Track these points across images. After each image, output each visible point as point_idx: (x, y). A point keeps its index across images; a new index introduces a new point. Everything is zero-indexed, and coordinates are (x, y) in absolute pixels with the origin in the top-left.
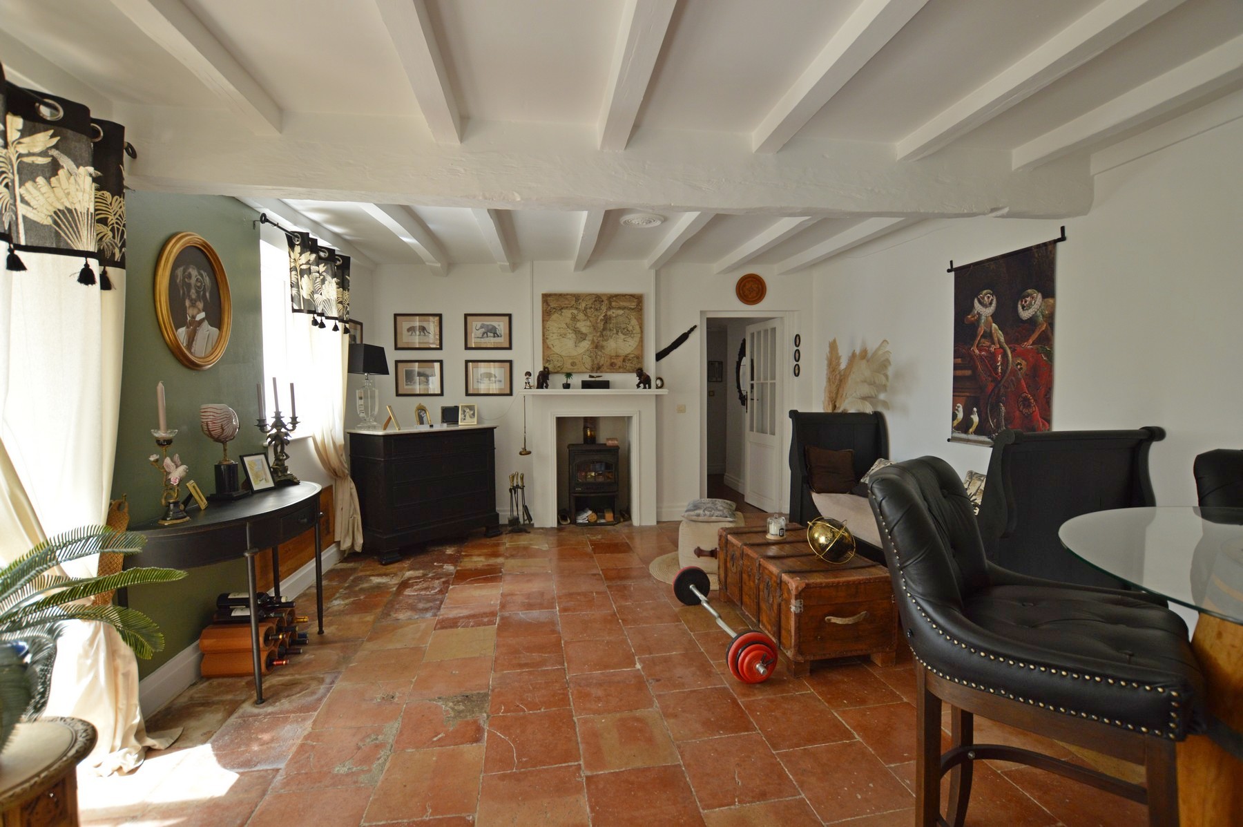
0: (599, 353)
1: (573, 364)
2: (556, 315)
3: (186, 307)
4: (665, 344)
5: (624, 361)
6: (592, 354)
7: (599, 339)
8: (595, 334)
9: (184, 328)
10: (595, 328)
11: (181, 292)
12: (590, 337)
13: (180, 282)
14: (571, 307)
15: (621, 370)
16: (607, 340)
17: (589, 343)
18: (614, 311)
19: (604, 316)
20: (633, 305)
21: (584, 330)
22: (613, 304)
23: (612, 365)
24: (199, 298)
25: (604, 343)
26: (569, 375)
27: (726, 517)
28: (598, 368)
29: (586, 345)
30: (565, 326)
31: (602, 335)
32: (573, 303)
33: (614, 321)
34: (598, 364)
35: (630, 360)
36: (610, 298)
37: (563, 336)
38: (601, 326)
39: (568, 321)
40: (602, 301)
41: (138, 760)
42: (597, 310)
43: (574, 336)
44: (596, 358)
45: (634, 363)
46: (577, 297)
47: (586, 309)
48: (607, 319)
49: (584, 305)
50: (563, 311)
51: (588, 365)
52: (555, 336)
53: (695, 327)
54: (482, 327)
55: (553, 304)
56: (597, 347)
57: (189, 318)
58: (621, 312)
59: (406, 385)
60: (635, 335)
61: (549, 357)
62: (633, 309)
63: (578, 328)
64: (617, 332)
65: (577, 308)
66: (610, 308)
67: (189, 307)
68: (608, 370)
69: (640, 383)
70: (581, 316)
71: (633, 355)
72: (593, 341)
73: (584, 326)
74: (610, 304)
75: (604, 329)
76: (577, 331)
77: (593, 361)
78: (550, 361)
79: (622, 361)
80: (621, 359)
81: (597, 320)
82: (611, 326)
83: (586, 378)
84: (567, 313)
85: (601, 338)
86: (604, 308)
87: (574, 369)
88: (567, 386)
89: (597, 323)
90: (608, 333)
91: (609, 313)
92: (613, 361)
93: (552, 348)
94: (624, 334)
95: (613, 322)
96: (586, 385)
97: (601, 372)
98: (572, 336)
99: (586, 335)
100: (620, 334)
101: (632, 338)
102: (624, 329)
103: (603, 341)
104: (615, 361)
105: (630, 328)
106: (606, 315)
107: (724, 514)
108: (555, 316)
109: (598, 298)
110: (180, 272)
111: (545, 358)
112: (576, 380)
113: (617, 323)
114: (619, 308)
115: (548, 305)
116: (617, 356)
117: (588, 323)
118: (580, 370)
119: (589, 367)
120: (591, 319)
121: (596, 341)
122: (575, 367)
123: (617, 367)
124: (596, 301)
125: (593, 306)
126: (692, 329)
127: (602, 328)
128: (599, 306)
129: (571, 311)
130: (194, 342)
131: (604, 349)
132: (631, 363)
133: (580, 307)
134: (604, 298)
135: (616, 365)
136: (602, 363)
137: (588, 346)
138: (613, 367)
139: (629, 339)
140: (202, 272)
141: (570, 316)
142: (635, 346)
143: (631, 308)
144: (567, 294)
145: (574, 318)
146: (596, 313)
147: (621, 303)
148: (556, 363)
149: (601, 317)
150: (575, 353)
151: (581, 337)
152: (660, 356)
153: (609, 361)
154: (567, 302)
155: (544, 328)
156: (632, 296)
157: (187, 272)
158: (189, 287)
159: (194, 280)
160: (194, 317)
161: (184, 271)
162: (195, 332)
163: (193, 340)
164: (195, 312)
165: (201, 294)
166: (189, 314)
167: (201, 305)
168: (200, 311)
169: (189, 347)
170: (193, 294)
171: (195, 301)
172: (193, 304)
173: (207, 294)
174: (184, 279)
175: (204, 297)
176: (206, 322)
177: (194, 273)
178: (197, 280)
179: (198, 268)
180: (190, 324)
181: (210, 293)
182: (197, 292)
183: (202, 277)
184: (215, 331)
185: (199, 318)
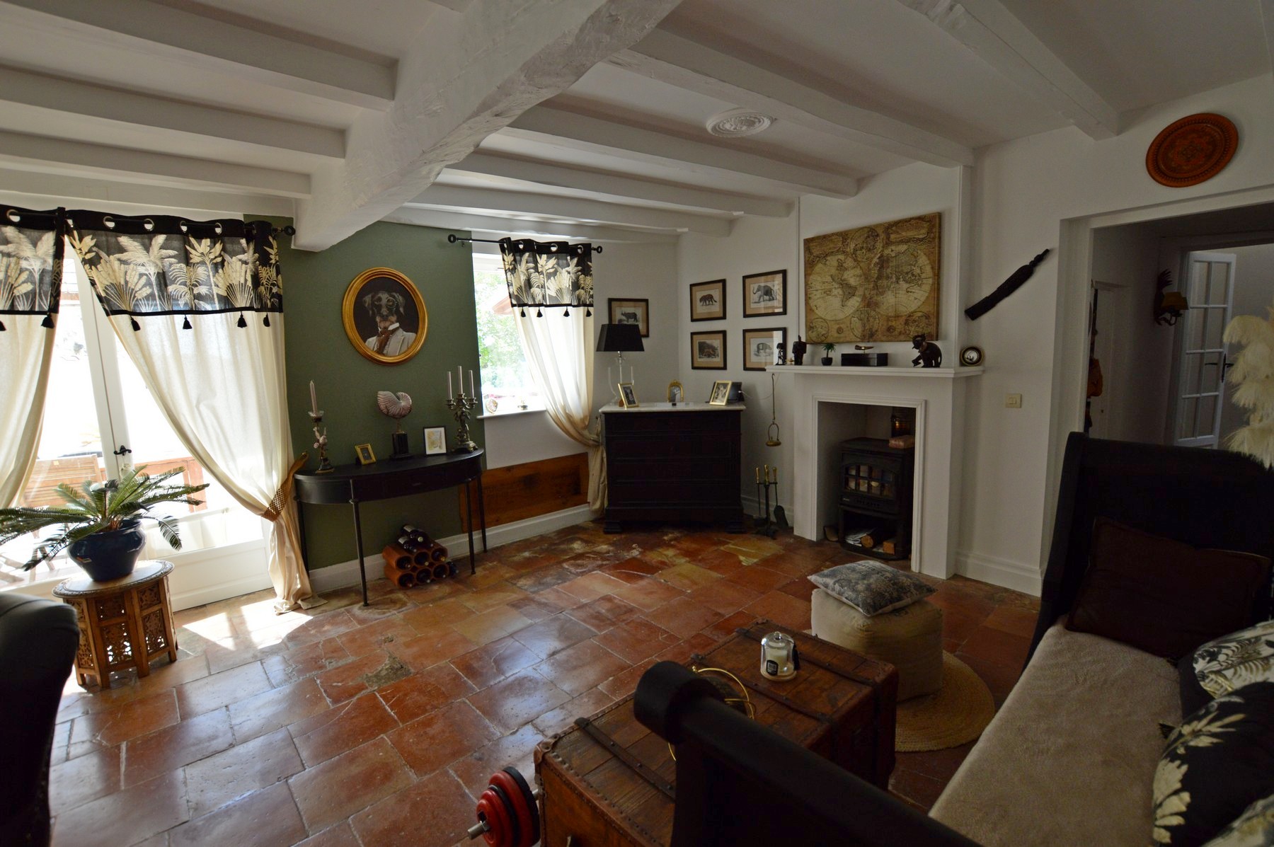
0: (873, 313)
1: (840, 331)
2: (820, 265)
3: (376, 322)
4: (987, 291)
5: (907, 323)
6: (862, 316)
7: (872, 292)
8: (867, 286)
9: (375, 338)
10: (866, 277)
11: (371, 312)
12: (860, 292)
13: (369, 305)
14: (838, 251)
15: (902, 337)
16: (882, 293)
17: (859, 299)
18: (893, 248)
19: (879, 258)
20: (922, 233)
21: (853, 282)
22: (892, 236)
23: (890, 329)
24: (391, 313)
25: (880, 298)
26: (830, 346)
27: (858, 606)
28: (870, 336)
29: (855, 302)
30: (829, 279)
31: (876, 287)
32: (840, 244)
33: (893, 264)
34: (871, 329)
35: (915, 321)
36: (888, 228)
37: (828, 292)
38: (875, 273)
39: (833, 271)
40: (878, 235)
41: (289, 609)
42: (870, 250)
43: (841, 292)
44: (868, 321)
45: (922, 325)
46: (844, 236)
47: (855, 250)
48: (883, 262)
49: (852, 246)
50: (828, 258)
51: (858, 332)
52: (818, 294)
53: (1047, 252)
54: (758, 290)
55: (816, 251)
56: (870, 304)
57: (380, 330)
58: (903, 248)
59: (700, 357)
60: (925, 281)
61: (812, 323)
62: (921, 240)
63: (845, 280)
64: (898, 279)
65: (844, 252)
66: (888, 243)
67: (380, 322)
68: (884, 338)
69: (919, 358)
70: (849, 262)
71: (920, 314)
72: (864, 297)
73: (852, 277)
74: (888, 238)
75: (880, 277)
76: (844, 285)
77: (864, 326)
78: (813, 328)
79: (903, 323)
80: (902, 320)
81: (870, 264)
82: (889, 271)
83: (850, 350)
84: (833, 261)
85: (875, 292)
86: (879, 245)
87: (840, 338)
88: (827, 362)
89: (870, 270)
90: (885, 282)
91: (887, 252)
92: (890, 324)
93: (816, 311)
94: (907, 282)
95: (891, 264)
96: (848, 360)
97: (875, 341)
98: (838, 291)
99: (855, 288)
100: (901, 282)
101: (920, 286)
102: (907, 273)
103: (877, 294)
104: (894, 323)
105: (917, 271)
106: (882, 256)
107: (856, 598)
108: (819, 267)
109: (871, 232)
110: (368, 299)
111: (808, 324)
112: (836, 354)
113: (898, 266)
114: (902, 242)
115: (811, 253)
116: (897, 317)
117: (858, 271)
118: (848, 339)
119: (859, 334)
120: (862, 264)
121: (868, 296)
122: (842, 335)
123: (896, 333)
124: (868, 237)
125: (865, 245)
126: (1039, 259)
127: (876, 275)
128: (872, 244)
129: (837, 257)
130: (387, 346)
131: (878, 308)
132: (917, 326)
133: (848, 250)
134: (880, 231)
135: (895, 329)
136: (876, 327)
137: (858, 304)
138: (891, 334)
139: (916, 289)
140: (394, 294)
141: (835, 264)
142: (923, 299)
143: (918, 239)
144: (833, 234)
145: (841, 267)
146: (869, 255)
147: (904, 234)
148: (820, 330)
149: (876, 260)
150: (841, 316)
151: (849, 291)
152: (974, 312)
153: (885, 324)
154: (832, 246)
155: (806, 284)
156: (921, 218)
157: (376, 297)
158: (379, 307)
159: (384, 301)
160: (386, 328)
161: (373, 297)
162: (387, 339)
163: (386, 344)
164: (387, 324)
165: (394, 310)
166: (381, 326)
167: (394, 318)
168: (393, 323)
169: (381, 350)
170: (384, 311)
171: (387, 316)
172: (385, 318)
173: (401, 310)
174: (373, 303)
175: (398, 312)
176: (401, 330)
177: (384, 297)
178: (388, 301)
179: (389, 291)
180: (382, 333)
181: (404, 308)
182: (390, 309)
183: (394, 297)
184: (411, 335)
185: (391, 328)
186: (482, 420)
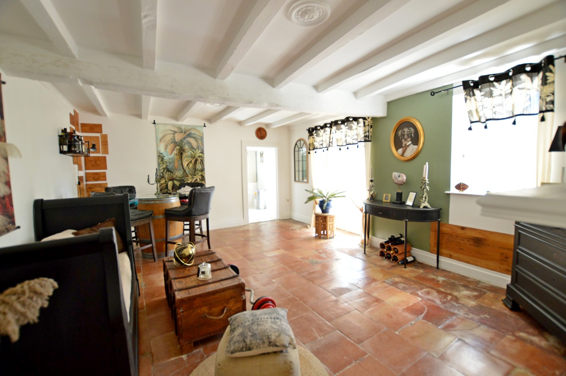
3: (402, 142)
9: (401, 149)
11: (401, 138)
13: (400, 135)
110: (400, 132)
157: (403, 131)
158: (404, 135)
159: (406, 133)
160: (406, 144)
161: (402, 131)
162: (406, 149)
163: (405, 152)
164: (407, 142)
165: (409, 136)
166: (404, 143)
167: (409, 139)
168: (409, 142)
169: (402, 155)
170: (406, 137)
171: (407, 139)
172: (406, 140)
173: (413, 135)
174: (402, 134)
175: (411, 136)
176: (412, 145)
177: (406, 130)
178: (408, 132)
179: (408, 127)
180: (404, 147)
181: (414, 134)
182: (408, 136)
183: (410, 129)
184: (416, 147)
185: (408, 144)
186: (449, 194)
